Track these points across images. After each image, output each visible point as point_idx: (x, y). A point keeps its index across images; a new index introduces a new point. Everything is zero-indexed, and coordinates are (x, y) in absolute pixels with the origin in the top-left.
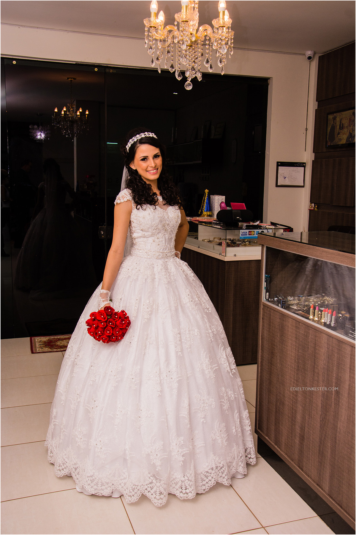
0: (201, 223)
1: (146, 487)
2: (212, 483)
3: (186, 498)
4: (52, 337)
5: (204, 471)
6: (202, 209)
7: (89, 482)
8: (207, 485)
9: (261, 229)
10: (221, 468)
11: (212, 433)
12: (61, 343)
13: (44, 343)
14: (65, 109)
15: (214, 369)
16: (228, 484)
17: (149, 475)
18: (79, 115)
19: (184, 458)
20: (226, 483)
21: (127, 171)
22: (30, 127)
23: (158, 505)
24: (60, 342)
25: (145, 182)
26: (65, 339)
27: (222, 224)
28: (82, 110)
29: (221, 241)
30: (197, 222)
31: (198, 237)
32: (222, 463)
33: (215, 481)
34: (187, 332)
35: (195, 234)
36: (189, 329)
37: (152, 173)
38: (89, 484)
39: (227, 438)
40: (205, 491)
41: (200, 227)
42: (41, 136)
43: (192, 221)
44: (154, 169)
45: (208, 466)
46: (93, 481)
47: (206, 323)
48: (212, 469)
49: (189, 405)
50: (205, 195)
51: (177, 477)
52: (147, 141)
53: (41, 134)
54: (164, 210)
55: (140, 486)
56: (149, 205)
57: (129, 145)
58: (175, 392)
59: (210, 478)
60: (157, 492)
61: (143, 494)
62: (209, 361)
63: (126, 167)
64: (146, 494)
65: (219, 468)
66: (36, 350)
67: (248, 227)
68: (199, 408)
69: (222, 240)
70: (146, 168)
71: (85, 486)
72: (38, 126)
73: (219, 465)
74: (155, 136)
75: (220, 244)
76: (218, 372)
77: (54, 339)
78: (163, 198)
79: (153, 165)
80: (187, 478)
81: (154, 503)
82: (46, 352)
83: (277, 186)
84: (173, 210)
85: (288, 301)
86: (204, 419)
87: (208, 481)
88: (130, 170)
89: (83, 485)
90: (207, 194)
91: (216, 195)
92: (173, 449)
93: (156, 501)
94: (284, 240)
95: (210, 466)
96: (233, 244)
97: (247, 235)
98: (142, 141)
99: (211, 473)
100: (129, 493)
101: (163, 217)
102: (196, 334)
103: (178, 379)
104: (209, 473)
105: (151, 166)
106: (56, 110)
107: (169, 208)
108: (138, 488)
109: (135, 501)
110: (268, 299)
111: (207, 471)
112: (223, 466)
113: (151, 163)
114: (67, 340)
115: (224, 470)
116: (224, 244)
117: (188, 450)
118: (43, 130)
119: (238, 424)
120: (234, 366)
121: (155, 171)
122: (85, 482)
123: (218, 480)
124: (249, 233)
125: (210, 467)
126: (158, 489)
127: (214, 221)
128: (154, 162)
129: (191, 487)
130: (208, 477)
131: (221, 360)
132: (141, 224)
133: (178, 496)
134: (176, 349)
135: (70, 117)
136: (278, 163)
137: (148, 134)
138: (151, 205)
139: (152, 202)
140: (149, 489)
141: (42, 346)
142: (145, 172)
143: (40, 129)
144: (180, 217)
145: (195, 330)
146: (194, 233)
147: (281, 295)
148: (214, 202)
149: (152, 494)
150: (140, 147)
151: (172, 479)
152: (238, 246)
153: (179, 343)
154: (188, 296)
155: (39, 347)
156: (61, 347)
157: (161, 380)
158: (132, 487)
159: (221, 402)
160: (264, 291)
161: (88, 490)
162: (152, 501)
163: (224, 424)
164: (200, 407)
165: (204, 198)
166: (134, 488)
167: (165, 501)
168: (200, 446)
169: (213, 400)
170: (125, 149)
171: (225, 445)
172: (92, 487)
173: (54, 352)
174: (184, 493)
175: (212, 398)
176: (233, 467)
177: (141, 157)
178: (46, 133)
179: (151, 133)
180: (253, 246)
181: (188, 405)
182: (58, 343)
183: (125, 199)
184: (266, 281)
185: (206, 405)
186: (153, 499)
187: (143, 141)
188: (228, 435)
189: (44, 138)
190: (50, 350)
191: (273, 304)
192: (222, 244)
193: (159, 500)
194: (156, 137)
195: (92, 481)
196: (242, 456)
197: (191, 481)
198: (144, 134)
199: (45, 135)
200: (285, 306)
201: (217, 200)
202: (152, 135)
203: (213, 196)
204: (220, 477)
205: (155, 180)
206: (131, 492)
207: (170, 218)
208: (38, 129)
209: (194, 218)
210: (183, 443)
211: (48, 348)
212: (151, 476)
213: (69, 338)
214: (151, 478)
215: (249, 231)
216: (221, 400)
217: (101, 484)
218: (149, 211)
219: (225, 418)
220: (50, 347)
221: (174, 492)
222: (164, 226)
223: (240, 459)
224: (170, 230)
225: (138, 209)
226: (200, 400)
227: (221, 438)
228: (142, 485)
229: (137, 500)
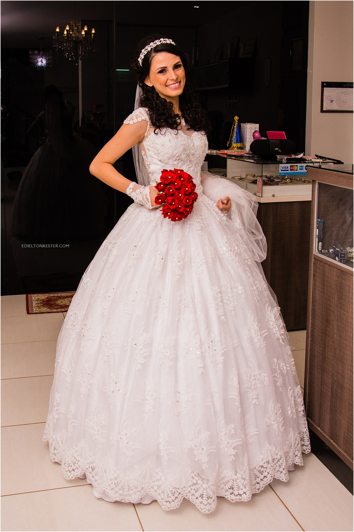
0: (230, 156)
1: (189, 489)
2: (268, 480)
3: (238, 501)
4: (52, 295)
5: (258, 465)
6: (231, 140)
7: (113, 486)
8: (261, 483)
9: (306, 163)
10: (278, 461)
11: (267, 417)
12: (61, 302)
13: (42, 302)
14: (68, 28)
15: (264, 335)
16: (286, 479)
17: (193, 475)
18: (84, 35)
19: (236, 451)
20: (284, 479)
21: (141, 91)
22: (30, 52)
23: (205, 512)
24: (61, 300)
25: (165, 100)
26: (67, 297)
27: (257, 157)
28: (88, 29)
29: (255, 179)
30: (225, 156)
31: (226, 174)
32: (279, 454)
33: (271, 477)
34: (229, 290)
35: (223, 170)
36: (230, 286)
37: (173, 88)
38: (112, 489)
39: (283, 422)
40: (260, 490)
41: (229, 162)
42: (42, 62)
43: (219, 154)
44: (175, 82)
45: (262, 460)
46: (118, 485)
47: (249, 278)
48: (268, 462)
49: (239, 383)
50: (235, 123)
51: (227, 475)
52: (163, 48)
53: (42, 60)
54: (188, 136)
55: (182, 489)
56: (169, 129)
57: (142, 56)
58: (221, 366)
59: (265, 474)
60: (203, 496)
61: (184, 498)
62: (257, 326)
63: (140, 86)
64: (189, 498)
65: (276, 461)
66: (32, 310)
67: (289, 161)
68: (249, 386)
69: (257, 177)
70: (164, 82)
71: (107, 491)
72: (39, 51)
73: (275, 457)
74: (173, 43)
75: (255, 182)
76: (268, 339)
77: (54, 296)
78: (186, 122)
79: (174, 77)
80: (241, 477)
81: (200, 509)
82: (43, 313)
83: (322, 111)
84: (199, 136)
85: (347, 253)
86: (256, 400)
87: (264, 478)
88: (145, 87)
89: (104, 490)
90: (237, 122)
91: (247, 123)
92: (221, 440)
93: (202, 506)
94: (343, 174)
95: (265, 459)
96: (270, 181)
97: (288, 170)
98: (157, 50)
99: (266, 468)
100: (168, 498)
101: (188, 145)
102: (240, 292)
103: (223, 351)
104: (264, 468)
105: (171, 79)
106: (58, 30)
107: (194, 133)
108: (180, 491)
109: (175, 508)
110: (321, 251)
111: (261, 465)
112: (281, 458)
113: (171, 74)
114: (69, 299)
115: (281, 463)
116: (260, 182)
117: (240, 441)
118: (44, 56)
119: (293, 403)
120: (283, 331)
121: (177, 85)
122: (107, 486)
123: (274, 476)
124: (291, 168)
125: (265, 461)
126: (205, 491)
127: (247, 154)
128: (175, 73)
129: (245, 487)
130: (263, 472)
131: (269, 324)
132: (159, 154)
133: (228, 498)
134: (218, 312)
135: (74, 37)
136: (323, 83)
137: (164, 40)
138: (172, 128)
139: (174, 125)
140: (193, 492)
141: (39, 305)
142: (164, 87)
143: (41, 54)
144: (207, 145)
145: (238, 287)
146: (221, 170)
147: (339, 245)
148: (245, 131)
149: (197, 498)
150: (156, 57)
151: (221, 477)
152: (277, 184)
153: (221, 304)
154: (226, 244)
155: (36, 306)
156: (62, 307)
157: (202, 353)
158: (172, 491)
159: (274, 377)
160: (315, 240)
161: (112, 496)
162: (197, 506)
163: (279, 405)
164: (251, 385)
165: (234, 127)
166: (175, 491)
167: (215, 507)
168: (253, 434)
169: (266, 375)
170: (137, 63)
171: (281, 431)
172: (116, 492)
173: (53, 312)
174: (236, 494)
175: (264, 373)
176: (290, 457)
177: (157, 69)
178: (48, 58)
179: (167, 39)
180: (295, 184)
181: (237, 383)
182: (59, 302)
183: (138, 119)
184: (318, 228)
185: (257, 382)
186: (199, 504)
187: (159, 48)
188: (284, 418)
189: (45, 65)
190: (48, 310)
191: (328, 257)
192: (256, 182)
193: (206, 505)
194: (175, 44)
195: (116, 485)
196: (299, 443)
197: (244, 479)
198: (159, 40)
199: (47, 61)
200: (344, 260)
201: (250, 129)
202: (169, 42)
203: (245, 124)
204: (277, 471)
205: (177, 96)
206: (170, 497)
207: (196, 147)
208: (39, 54)
209: (222, 151)
210: (234, 433)
211: (46, 308)
212: (195, 476)
213: (72, 297)
214: (196, 478)
215: (291, 166)
216: (274, 375)
217: (128, 488)
218: (170, 136)
219: (279, 397)
220: (48, 306)
221: (223, 494)
222: (188, 156)
223: (296, 447)
224: (195, 161)
225: (157, 134)
226: (251, 376)
227: (277, 422)
228: (184, 487)
229: (178, 507)
